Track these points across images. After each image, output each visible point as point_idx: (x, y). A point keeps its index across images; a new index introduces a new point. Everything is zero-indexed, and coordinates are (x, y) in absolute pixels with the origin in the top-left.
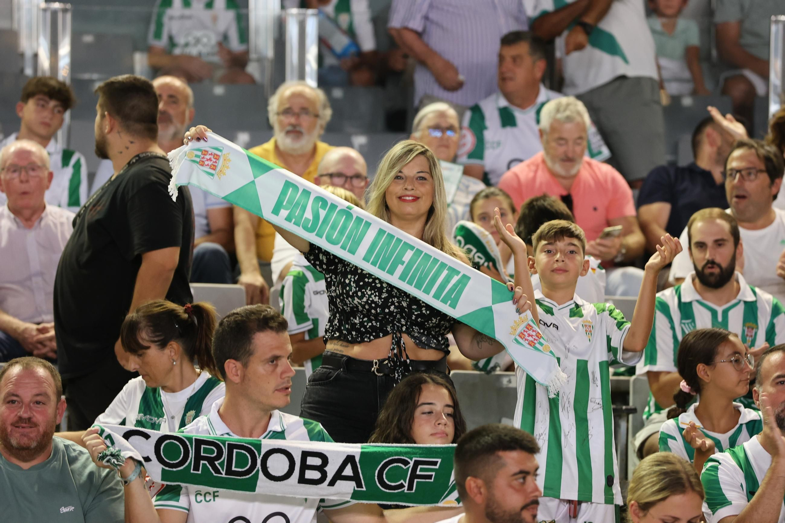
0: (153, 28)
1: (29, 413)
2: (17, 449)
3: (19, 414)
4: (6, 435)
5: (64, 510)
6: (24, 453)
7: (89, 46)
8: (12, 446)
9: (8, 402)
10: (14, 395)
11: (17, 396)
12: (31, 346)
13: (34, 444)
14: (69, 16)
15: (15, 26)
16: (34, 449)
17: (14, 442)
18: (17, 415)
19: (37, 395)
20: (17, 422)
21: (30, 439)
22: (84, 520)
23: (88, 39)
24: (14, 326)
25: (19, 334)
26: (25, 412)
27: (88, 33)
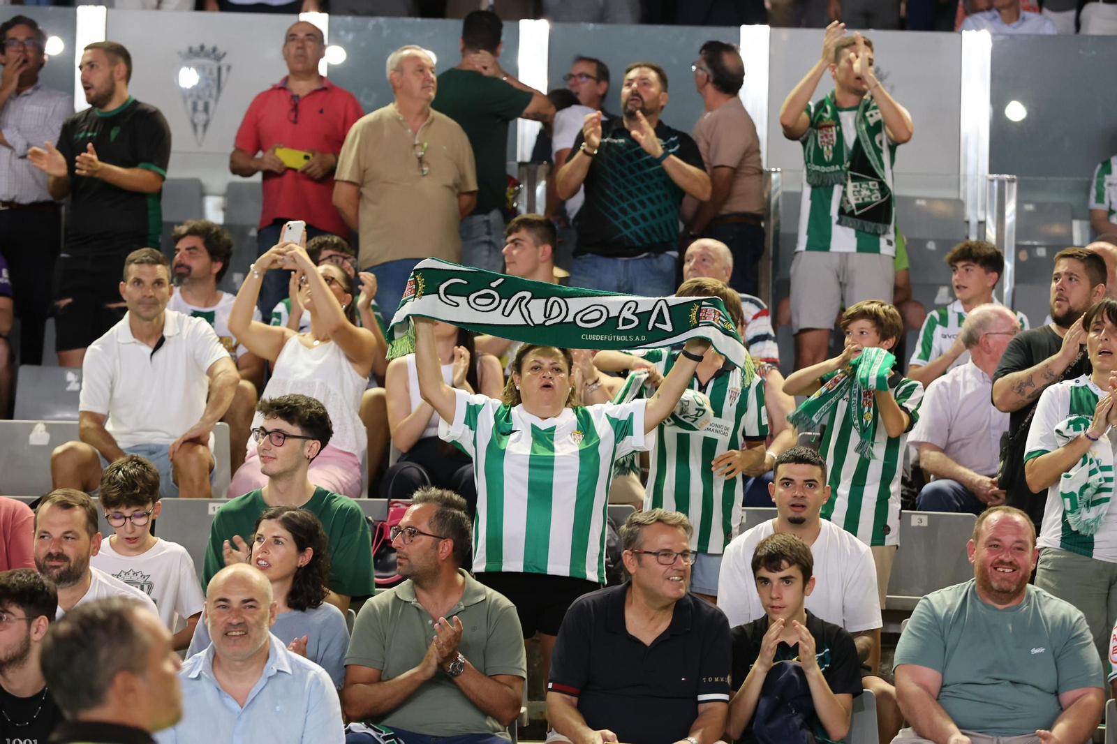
0: (1094, 192)
1: (1010, 557)
2: (997, 591)
3: (1000, 557)
4: (987, 576)
5: (1034, 651)
6: (1003, 596)
7: (1029, 213)
8: (992, 587)
9: (990, 546)
10: (996, 540)
11: (999, 540)
12: (985, 498)
13: (1014, 588)
14: (1014, 186)
15: (962, 197)
16: (1013, 592)
17: (995, 585)
18: (998, 557)
19: (1017, 542)
20: (997, 563)
21: (1010, 582)
22: (1054, 666)
23: (1029, 207)
24: (970, 478)
25: (975, 486)
26: (1006, 557)
27: (1029, 202)
